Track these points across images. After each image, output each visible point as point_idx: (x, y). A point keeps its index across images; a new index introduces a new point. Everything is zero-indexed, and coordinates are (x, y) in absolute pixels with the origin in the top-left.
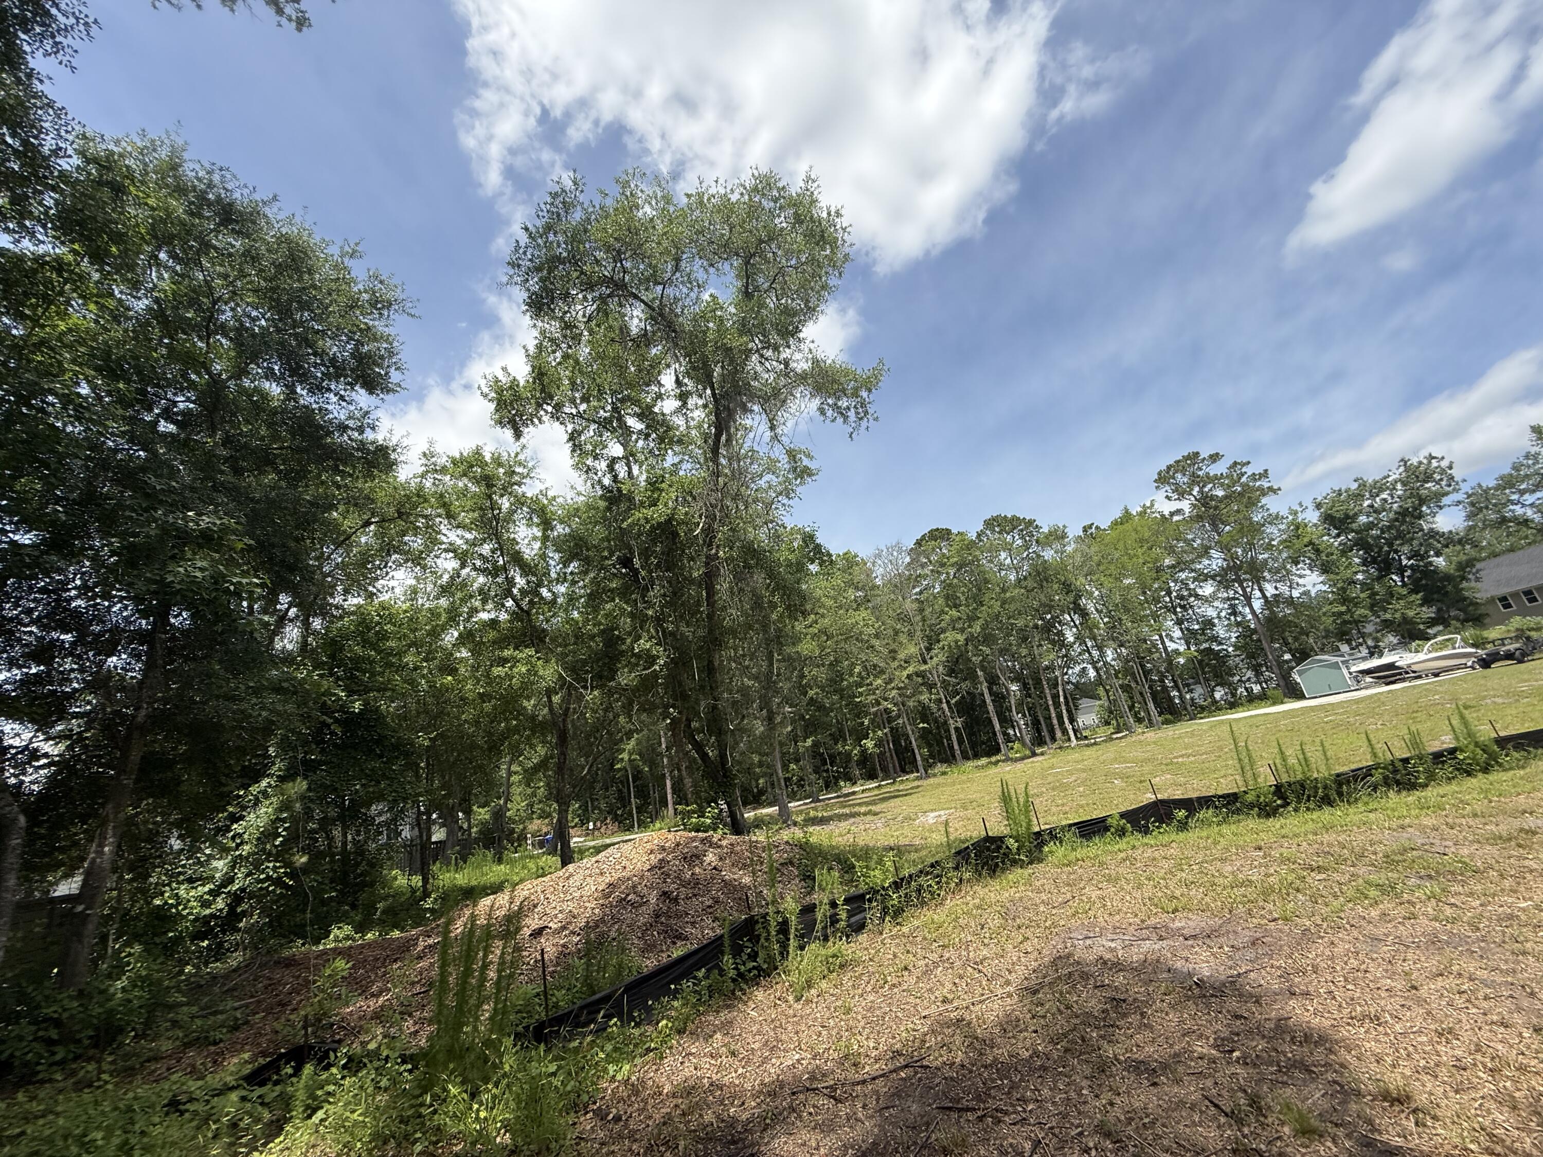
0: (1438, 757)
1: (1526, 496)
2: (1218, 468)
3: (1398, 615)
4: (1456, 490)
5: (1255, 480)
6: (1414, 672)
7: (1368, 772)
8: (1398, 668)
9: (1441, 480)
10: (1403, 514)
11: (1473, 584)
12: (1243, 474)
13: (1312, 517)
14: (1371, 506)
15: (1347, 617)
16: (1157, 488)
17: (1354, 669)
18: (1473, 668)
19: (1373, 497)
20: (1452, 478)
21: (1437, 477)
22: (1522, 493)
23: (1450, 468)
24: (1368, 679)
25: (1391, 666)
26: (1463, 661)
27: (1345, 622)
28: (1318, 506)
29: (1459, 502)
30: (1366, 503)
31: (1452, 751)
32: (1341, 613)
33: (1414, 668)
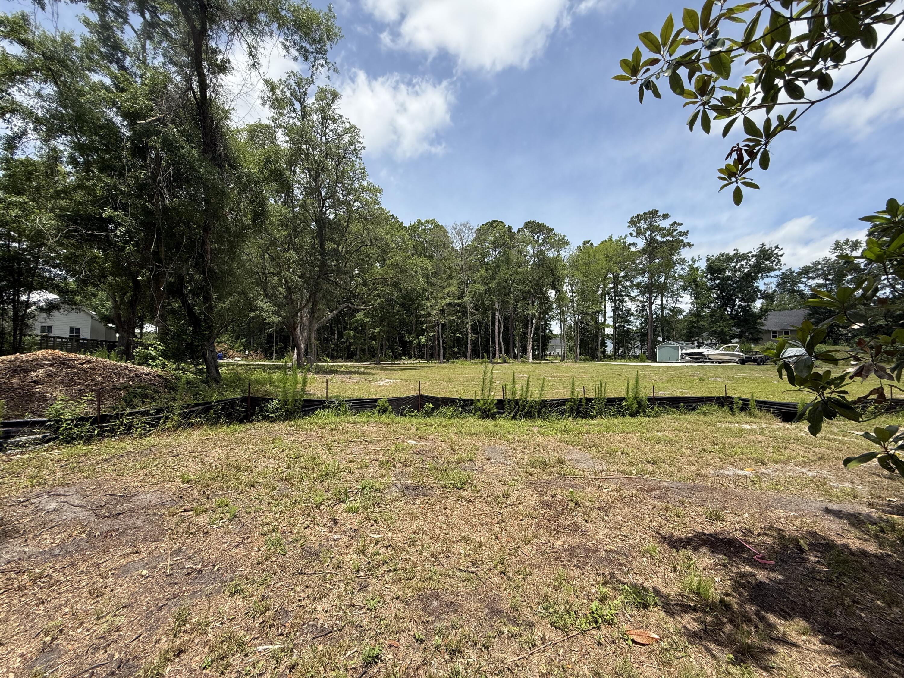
0: (610, 402)
1: (810, 281)
2: (665, 224)
3: (719, 329)
4: (780, 269)
5: (680, 235)
6: (709, 359)
7: (563, 402)
8: (704, 355)
9: (774, 261)
10: (748, 275)
11: (763, 321)
12: (675, 230)
13: (702, 265)
14: (735, 267)
15: (695, 325)
16: (629, 227)
17: (684, 351)
18: (737, 363)
19: (737, 262)
20: (779, 261)
21: (773, 259)
22: (809, 278)
23: (781, 256)
24: (688, 358)
25: (700, 354)
26: (734, 358)
27: (693, 327)
28: (708, 260)
29: (777, 276)
30: (733, 264)
31: (621, 400)
32: (693, 322)
33: (710, 357)
